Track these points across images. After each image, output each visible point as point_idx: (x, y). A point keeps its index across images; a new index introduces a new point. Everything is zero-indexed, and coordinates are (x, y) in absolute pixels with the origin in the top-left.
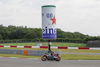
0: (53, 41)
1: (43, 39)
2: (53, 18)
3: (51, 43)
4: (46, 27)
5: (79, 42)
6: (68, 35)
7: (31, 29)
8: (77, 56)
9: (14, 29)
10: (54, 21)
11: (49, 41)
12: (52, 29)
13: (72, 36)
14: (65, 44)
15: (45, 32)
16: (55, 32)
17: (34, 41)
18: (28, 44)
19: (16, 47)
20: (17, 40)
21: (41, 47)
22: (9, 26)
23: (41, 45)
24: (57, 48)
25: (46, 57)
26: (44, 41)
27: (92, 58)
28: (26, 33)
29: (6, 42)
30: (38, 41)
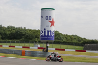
0: (51, 43)
1: (42, 41)
2: (51, 20)
3: (48, 45)
4: (45, 29)
5: (76, 44)
6: (65, 37)
7: (30, 30)
8: (74, 58)
9: (13, 29)
10: (52, 23)
11: (47, 43)
12: (51, 31)
13: (70, 38)
14: (62, 46)
15: (43, 33)
16: (53, 34)
17: (32, 42)
18: (27, 45)
19: (14, 47)
20: (16, 41)
21: (39, 48)
22: (8, 27)
23: (39, 46)
24: (55, 49)
25: (50, 58)
26: (42, 43)
27: (88, 61)
28: (25, 34)
29: (5, 42)
30: (36, 42)
